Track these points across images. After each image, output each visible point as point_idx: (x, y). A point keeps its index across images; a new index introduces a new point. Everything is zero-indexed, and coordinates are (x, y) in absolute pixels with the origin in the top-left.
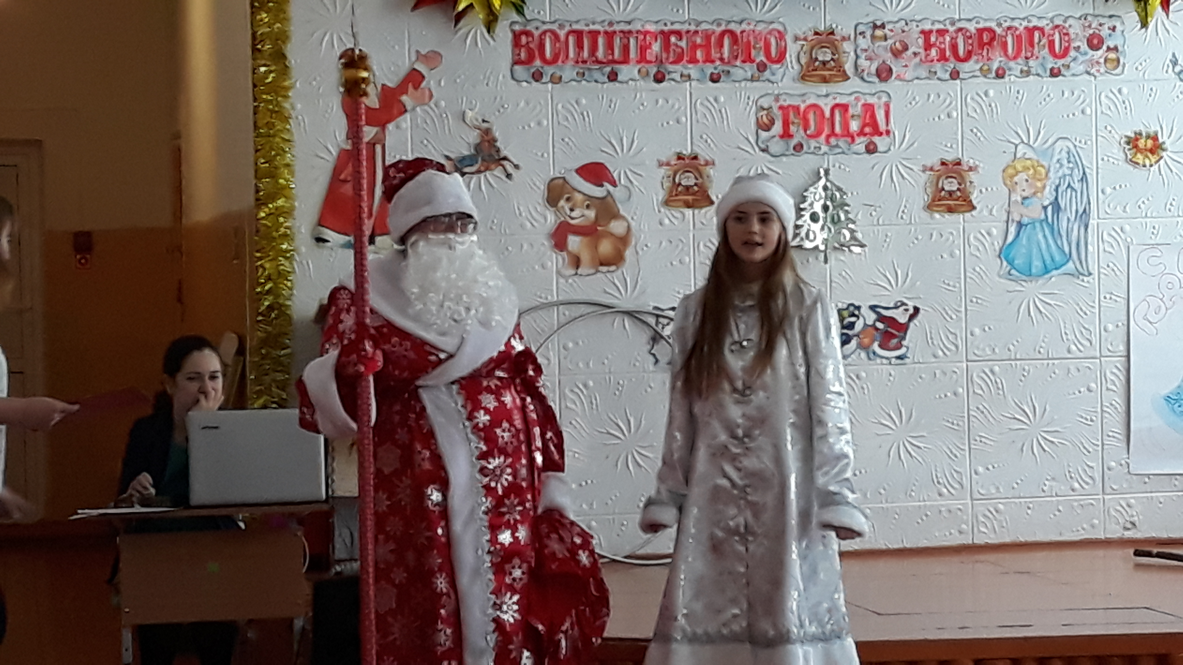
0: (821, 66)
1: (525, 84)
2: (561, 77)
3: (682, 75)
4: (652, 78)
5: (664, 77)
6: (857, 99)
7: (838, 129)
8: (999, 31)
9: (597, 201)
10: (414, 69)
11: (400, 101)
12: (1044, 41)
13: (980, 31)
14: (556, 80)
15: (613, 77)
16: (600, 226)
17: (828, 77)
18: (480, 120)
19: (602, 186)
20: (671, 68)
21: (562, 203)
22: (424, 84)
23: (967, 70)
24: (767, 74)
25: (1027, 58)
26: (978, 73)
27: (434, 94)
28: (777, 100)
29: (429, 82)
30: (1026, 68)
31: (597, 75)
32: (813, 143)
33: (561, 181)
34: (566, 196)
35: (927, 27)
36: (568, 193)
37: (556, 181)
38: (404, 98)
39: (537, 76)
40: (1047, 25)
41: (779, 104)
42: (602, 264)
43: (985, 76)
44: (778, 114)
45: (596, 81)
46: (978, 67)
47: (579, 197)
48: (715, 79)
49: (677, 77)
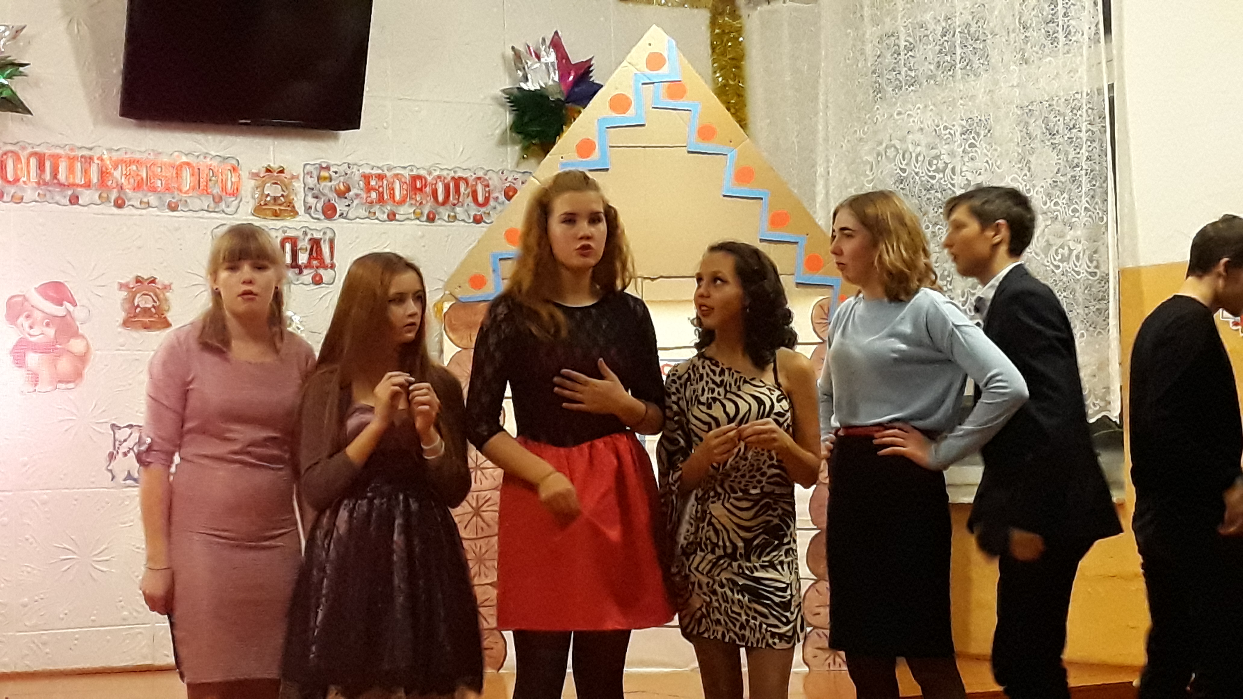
0: (272, 201)
2: (22, 198)
3: (141, 203)
4: (112, 204)
5: (124, 203)
6: (305, 233)
8: (429, 179)
9: (57, 320)
12: (469, 190)
13: (415, 178)
14: (17, 200)
15: (74, 200)
16: (59, 344)
17: (278, 211)
19: (61, 305)
20: (131, 194)
21: (22, 320)
23: (402, 213)
24: (221, 205)
25: (454, 205)
26: (412, 216)
30: (452, 214)
31: (58, 198)
33: (20, 299)
34: (26, 313)
35: (368, 171)
36: (27, 310)
37: (15, 299)
40: (471, 176)
42: (61, 381)
43: (418, 219)
45: (57, 203)
46: (412, 211)
47: (38, 315)
48: (173, 208)
49: (136, 203)
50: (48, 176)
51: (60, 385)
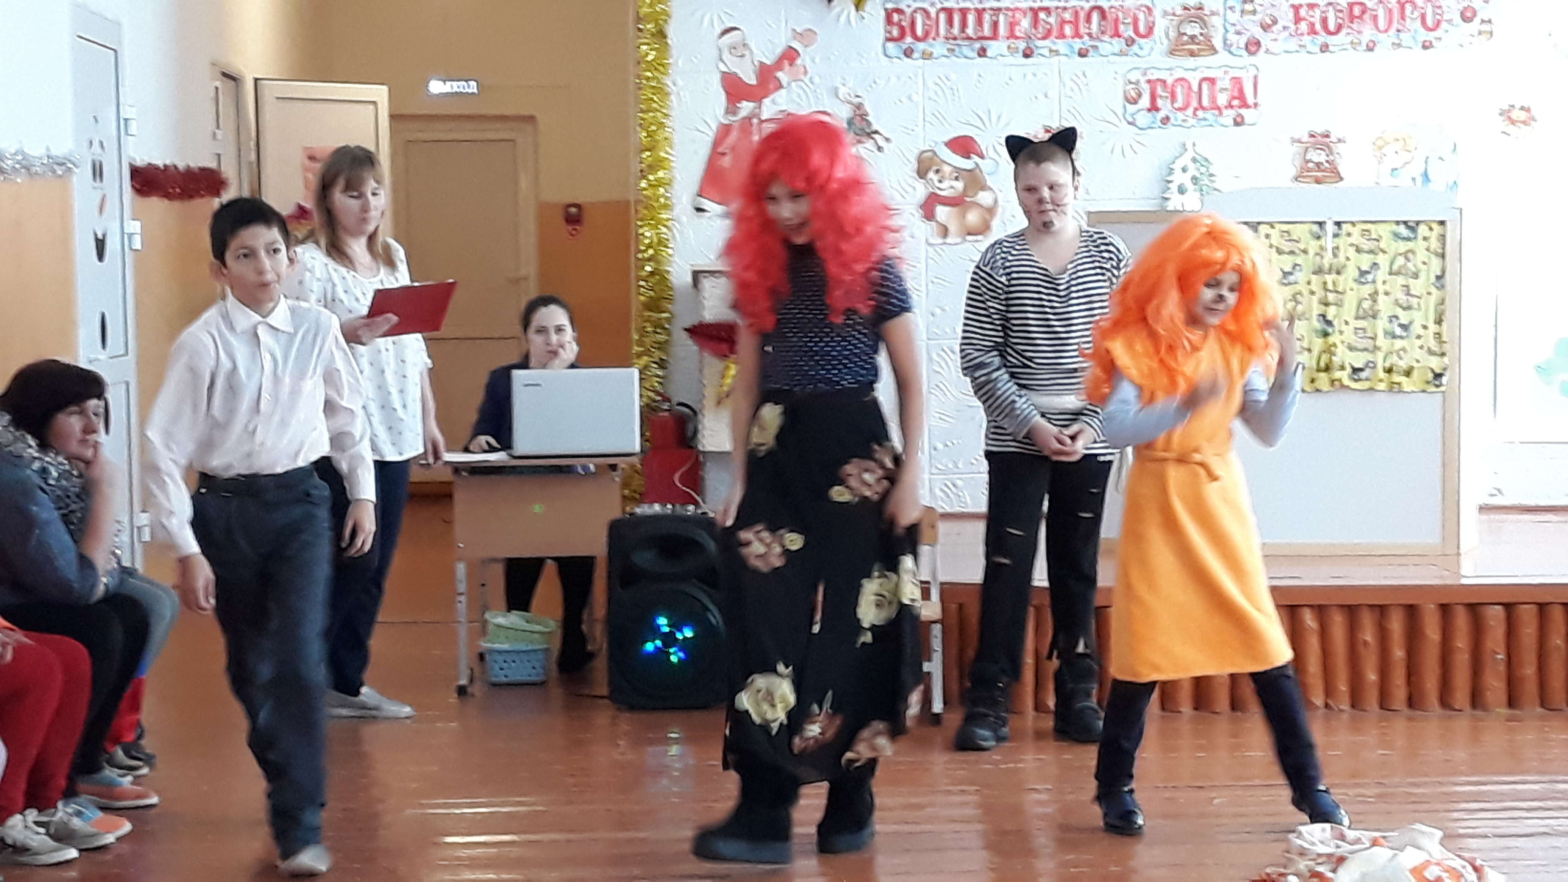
0: (1190, 40)
1: (895, 60)
2: (931, 54)
3: (1051, 51)
4: (1021, 54)
5: (1032, 52)
6: (1226, 72)
7: (1205, 102)
8: (1370, 5)
9: (964, 173)
10: (791, 47)
11: (776, 77)
12: (1416, 14)
13: (1352, 5)
14: (927, 56)
15: (982, 52)
16: (967, 196)
17: (1197, 52)
18: (852, 95)
19: (969, 158)
20: (1040, 43)
21: (931, 175)
22: (799, 61)
23: (1337, 43)
24: (1135, 48)
25: (1398, 31)
26: (1349, 47)
27: (808, 69)
28: (1145, 74)
29: (803, 60)
30: (1397, 41)
31: (966, 51)
32: (1180, 116)
33: (930, 154)
34: (935, 168)
36: (936, 165)
37: (925, 155)
38: (780, 75)
39: (908, 53)
41: (1147, 78)
42: (969, 234)
43: (1355, 49)
44: (1146, 89)
45: (966, 57)
46: (1348, 40)
47: (947, 169)
48: (1082, 54)
49: (1045, 52)
50: (956, 30)
51: (969, 238)
